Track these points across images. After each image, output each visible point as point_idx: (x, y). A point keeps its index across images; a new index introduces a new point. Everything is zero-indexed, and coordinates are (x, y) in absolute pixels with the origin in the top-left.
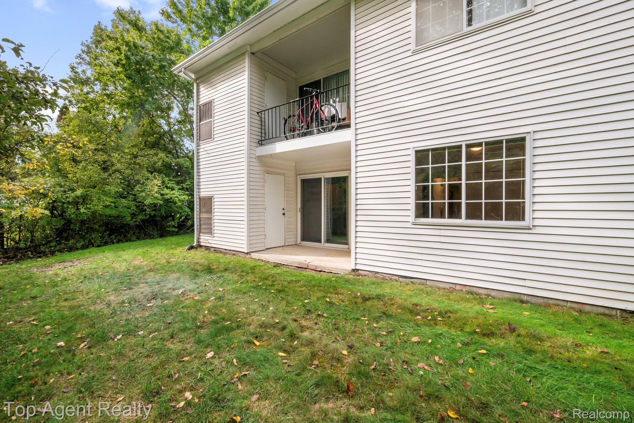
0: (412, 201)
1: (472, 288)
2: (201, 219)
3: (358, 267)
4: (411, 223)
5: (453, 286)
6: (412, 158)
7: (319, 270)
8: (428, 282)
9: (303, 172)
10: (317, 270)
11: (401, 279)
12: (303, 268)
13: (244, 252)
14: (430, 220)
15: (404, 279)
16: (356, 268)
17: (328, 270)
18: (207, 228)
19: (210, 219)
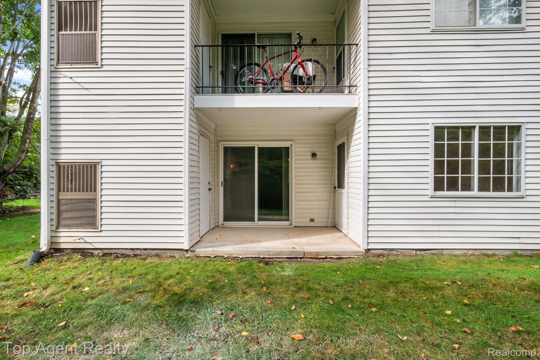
0: (431, 175)
1: (482, 251)
2: (62, 202)
3: (371, 246)
4: (429, 196)
5: (466, 252)
6: (431, 133)
7: (323, 257)
8: (444, 252)
9: (228, 138)
10: (319, 257)
11: (418, 253)
12: (297, 258)
13: (182, 250)
14: (445, 193)
15: (421, 252)
16: (369, 248)
17: (335, 255)
18: (80, 217)
19: (94, 201)
